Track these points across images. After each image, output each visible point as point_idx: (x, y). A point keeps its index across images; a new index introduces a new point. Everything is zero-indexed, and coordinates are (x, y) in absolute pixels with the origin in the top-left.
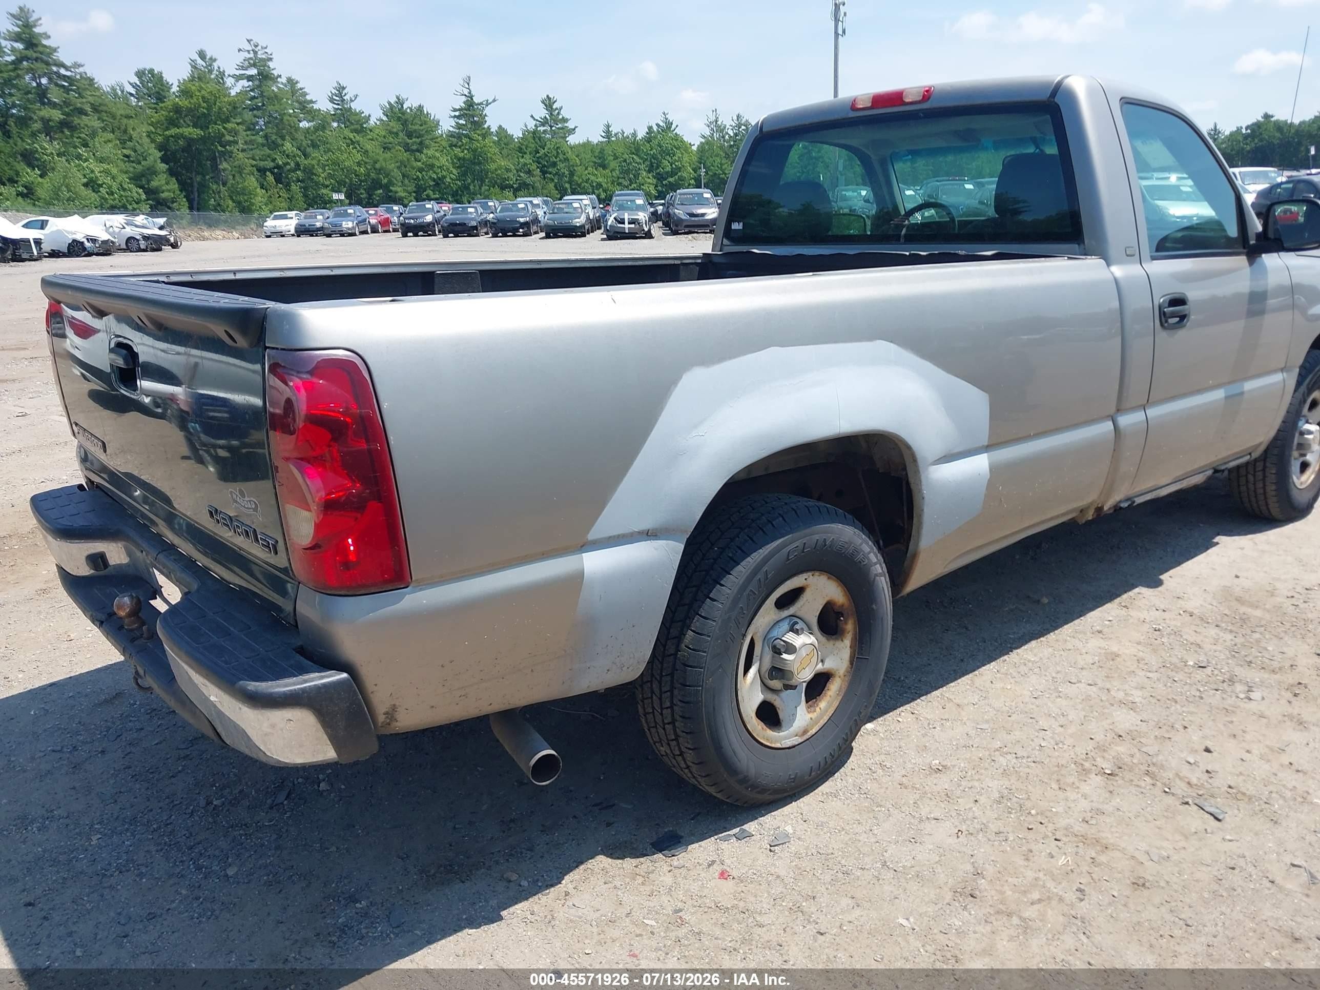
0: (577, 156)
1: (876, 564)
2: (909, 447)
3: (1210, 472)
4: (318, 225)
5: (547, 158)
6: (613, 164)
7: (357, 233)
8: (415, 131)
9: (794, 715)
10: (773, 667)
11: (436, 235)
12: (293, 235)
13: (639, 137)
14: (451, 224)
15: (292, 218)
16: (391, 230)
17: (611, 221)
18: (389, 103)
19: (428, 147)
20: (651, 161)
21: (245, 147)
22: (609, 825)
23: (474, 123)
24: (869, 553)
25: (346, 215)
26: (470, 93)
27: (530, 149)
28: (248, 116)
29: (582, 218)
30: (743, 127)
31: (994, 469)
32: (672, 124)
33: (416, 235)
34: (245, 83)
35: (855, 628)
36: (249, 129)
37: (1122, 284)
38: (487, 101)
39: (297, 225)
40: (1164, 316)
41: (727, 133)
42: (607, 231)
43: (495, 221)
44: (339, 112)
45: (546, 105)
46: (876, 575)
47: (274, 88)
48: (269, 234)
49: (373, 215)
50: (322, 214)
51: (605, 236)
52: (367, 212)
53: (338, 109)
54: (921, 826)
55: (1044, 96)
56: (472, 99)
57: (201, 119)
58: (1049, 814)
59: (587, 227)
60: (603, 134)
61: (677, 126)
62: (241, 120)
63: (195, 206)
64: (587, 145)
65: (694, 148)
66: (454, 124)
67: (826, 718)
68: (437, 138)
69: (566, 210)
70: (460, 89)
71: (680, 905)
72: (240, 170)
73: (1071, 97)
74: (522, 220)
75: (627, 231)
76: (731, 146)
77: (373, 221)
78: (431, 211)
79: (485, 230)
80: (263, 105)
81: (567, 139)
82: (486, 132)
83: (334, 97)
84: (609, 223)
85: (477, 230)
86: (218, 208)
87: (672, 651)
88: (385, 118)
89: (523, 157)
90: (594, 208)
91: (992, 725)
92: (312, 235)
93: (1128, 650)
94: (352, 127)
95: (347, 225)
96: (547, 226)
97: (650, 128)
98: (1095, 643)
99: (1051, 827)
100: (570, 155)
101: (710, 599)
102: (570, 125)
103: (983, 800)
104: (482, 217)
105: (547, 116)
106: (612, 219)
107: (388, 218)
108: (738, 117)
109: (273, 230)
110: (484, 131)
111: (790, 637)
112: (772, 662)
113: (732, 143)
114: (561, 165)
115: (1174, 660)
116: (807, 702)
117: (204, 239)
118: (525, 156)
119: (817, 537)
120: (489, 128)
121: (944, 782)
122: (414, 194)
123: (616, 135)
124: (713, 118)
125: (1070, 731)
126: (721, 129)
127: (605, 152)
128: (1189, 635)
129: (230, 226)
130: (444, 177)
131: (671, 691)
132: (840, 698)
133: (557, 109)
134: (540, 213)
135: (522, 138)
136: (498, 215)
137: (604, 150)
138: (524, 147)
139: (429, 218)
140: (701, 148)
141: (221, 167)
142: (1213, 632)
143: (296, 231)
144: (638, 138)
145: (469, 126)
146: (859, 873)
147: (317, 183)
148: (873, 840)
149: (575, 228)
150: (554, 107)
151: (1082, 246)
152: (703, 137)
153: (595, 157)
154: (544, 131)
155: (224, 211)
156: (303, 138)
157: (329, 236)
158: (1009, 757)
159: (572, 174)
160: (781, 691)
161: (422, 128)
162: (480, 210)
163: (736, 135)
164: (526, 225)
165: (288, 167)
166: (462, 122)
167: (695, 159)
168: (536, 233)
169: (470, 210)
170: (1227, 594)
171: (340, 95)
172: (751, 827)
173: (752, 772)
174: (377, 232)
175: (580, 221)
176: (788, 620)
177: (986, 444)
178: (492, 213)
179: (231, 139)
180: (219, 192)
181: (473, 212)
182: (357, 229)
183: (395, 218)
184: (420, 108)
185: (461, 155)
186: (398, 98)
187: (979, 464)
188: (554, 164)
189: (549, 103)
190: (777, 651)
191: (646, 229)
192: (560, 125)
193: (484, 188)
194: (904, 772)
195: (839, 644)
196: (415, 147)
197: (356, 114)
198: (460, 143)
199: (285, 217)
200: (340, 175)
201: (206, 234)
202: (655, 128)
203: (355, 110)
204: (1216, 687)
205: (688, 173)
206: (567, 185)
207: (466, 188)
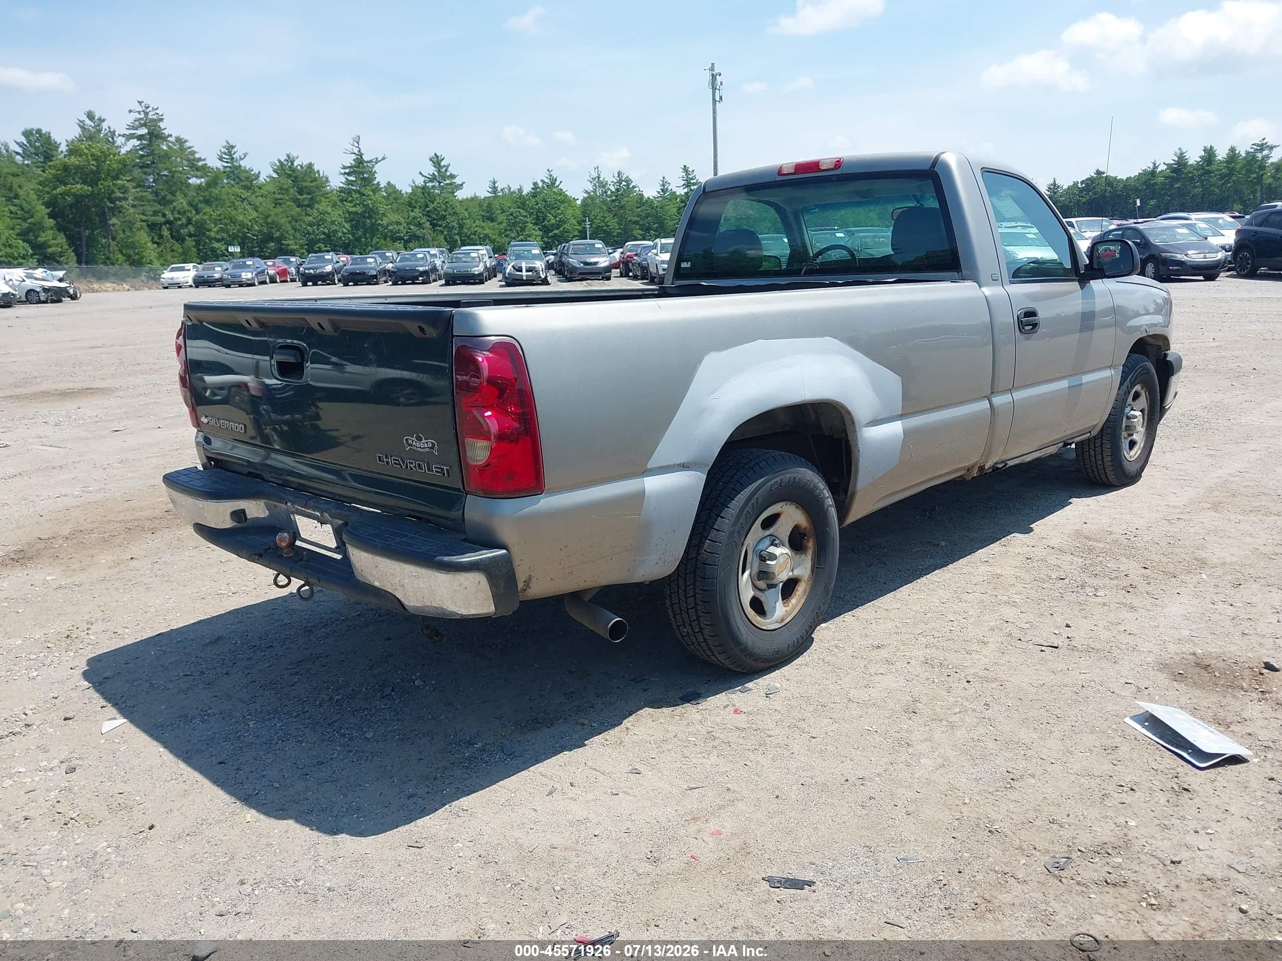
0: (466, 210)
1: (828, 498)
2: (849, 413)
3: (1061, 445)
4: (217, 276)
5: (436, 212)
6: (501, 218)
7: (257, 283)
8: (306, 187)
9: (775, 608)
10: (760, 571)
11: (335, 284)
12: (191, 286)
13: (525, 192)
14: (351, 273)
15: (189, 270)
16: (289, 280)
17: (509, 269)
18: (280, 161)
19: (319, 202)
20: (537, 215)
21: (136, 203)
22: (645, 690)
23: (364, 179)
24: (824, 489)
25: (245, 266)
26: (359, 151)
27: (419, 204)
28: (137, 172)
29: (480, 266)
30: (624, 183)
31: (907, 433)
32: (556, 180)
33: (315, 284)
34: (135, 142)
35: (815, 548)
36: (139, 186)
37: (990, 299)
38: (377, 159)
39: (195, 276)
40: (1021, 325)
41: (609, 189)
42: (505, 278)
43: (395, 270)
44: (228, 169)
45: (434, 163)
46: (829, 506)
47: (165, 148)
48: (166, 285)
49: (271, 266)
50: (220, 266)
51: (504, 283)
52: (265, 263)
53: (227, 167)
54: (872, 678)
55: (927, 168)
56: (362, 157)
57: (91, 177)
58: (961, 667)
59: (485, 275)
60: (490, 190)
61: (561, 182)
62: (131, 178)
63: (84, 260)
64: (474, 199)
65: (579, 202)
66: (344, 180)
67: (796, 611)
68: (327, 194)
69: (464, 259)
70: (350, 147)
71: (710, 729)
72: (130, 225)
73: (946, 168)
74: (421, 269)
75: (525, 278)
76: (613, 201)
77: (271, 272)
78: (330, 262)
79: (384, 279)
80: (153, 163)
81: (455, 194)
82: (376, 189)
83: (224, 156)
84: (508, 271)
85: (377, 279)
86: (108, 261)
87: (694, 555)
88: (275, 175)
89: (413, 211)
90: (490, 257)
91: (913, 620)
92: (210, 286)
93: (1008, 571)
94: (242, 184)
95: (246, 275)
96: (446, 274)
97: (535, 184)
98: (983, 568)
99: (963, 674)
100: (459, 209)
101: (722, 517)
102: (458, 181)
103: (913, 662)
104: (381, 267)
105: (436, 173)
106: (510, 267)
107: (285, 269)
108: (619, 173)
109: (171, 281)
110: (374, 187)
111: (772, 549)
112: (759, 568)
113: (614, 198)
114: (450, 219)
115: (1042, 576)
116: (783, 600)
117: (93, 291)
118: (415, 210)
119: (788, 475)
120: (378, 184)
121: (884, 653)
122: (306, 247)
123: (502, 190)
124: (595, 175)
125: (970, 621)
126: (603, 185)
127: (493, 206)
128: (1052, 560)
129: (120, 278)
130: (336, 231)
131: (694, 584)
132: (805, 597)
133: (444, 166)
134: (438, 262)
135: (412, 194)
136: (399, 264)
137: (491, 204)
138: (413, 202)
139: (329, 268)
140: (584, 200)
141: (111, 222)
142: (1069, 558)
143: (194, 283)
144: (523, 194)
145: (359, 182)
146: (832, 705)
147: (209, 237)
148: (839, 688)
149: (473, 276)
150: (442, 164)
151: (960, 273)
152: (587, 192)
153: (483, 211)
154: (433, 187)
155: (113, 264)
156: (195, 194)
157: (228, 286)
158: (928, 637)
159: (461, 226)
160: (765, 590)
161: (311, 184)
162: (379, 260)
163: (617, 190)
164: (425, 273)
165: (180, 223)
166: (352, 178)
167: (578, 212)
168: (435, 281)
169: (369, 260)
170: (1078, 534)
171: (230, 154)
172: (750, 685)
173: (750, 644)
174: (275, 282)
175: (478, 269)
176: (769, 538)
177: (900, 413)
178: (392, 262)
179: (122, 195)
180: (109, 246)
181: (372, 262)
182: (256, 280)
183: (292, 269)
184: (310, 166)
185: (352, 209)
186: (288, 156)
187: (895, 428)
188: (444, 218)
189: (436, 161)
190: (763, 559)
191: (543, 277)
192: (448, 182)
193: (375, 240)
194: (853, 649)
195: (803, 556)
196: (306, 203)
197: (246, 171)
198: (350, 199)
199: (182, 269)
200: (233, 229)
201: (96, 286)
202: (540, 184)
203: (245, 167)
204: (1072, 590)
205: (572, 225)
206: (457, 237)
207: (358, 240)
